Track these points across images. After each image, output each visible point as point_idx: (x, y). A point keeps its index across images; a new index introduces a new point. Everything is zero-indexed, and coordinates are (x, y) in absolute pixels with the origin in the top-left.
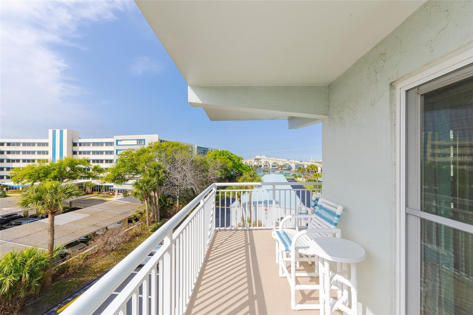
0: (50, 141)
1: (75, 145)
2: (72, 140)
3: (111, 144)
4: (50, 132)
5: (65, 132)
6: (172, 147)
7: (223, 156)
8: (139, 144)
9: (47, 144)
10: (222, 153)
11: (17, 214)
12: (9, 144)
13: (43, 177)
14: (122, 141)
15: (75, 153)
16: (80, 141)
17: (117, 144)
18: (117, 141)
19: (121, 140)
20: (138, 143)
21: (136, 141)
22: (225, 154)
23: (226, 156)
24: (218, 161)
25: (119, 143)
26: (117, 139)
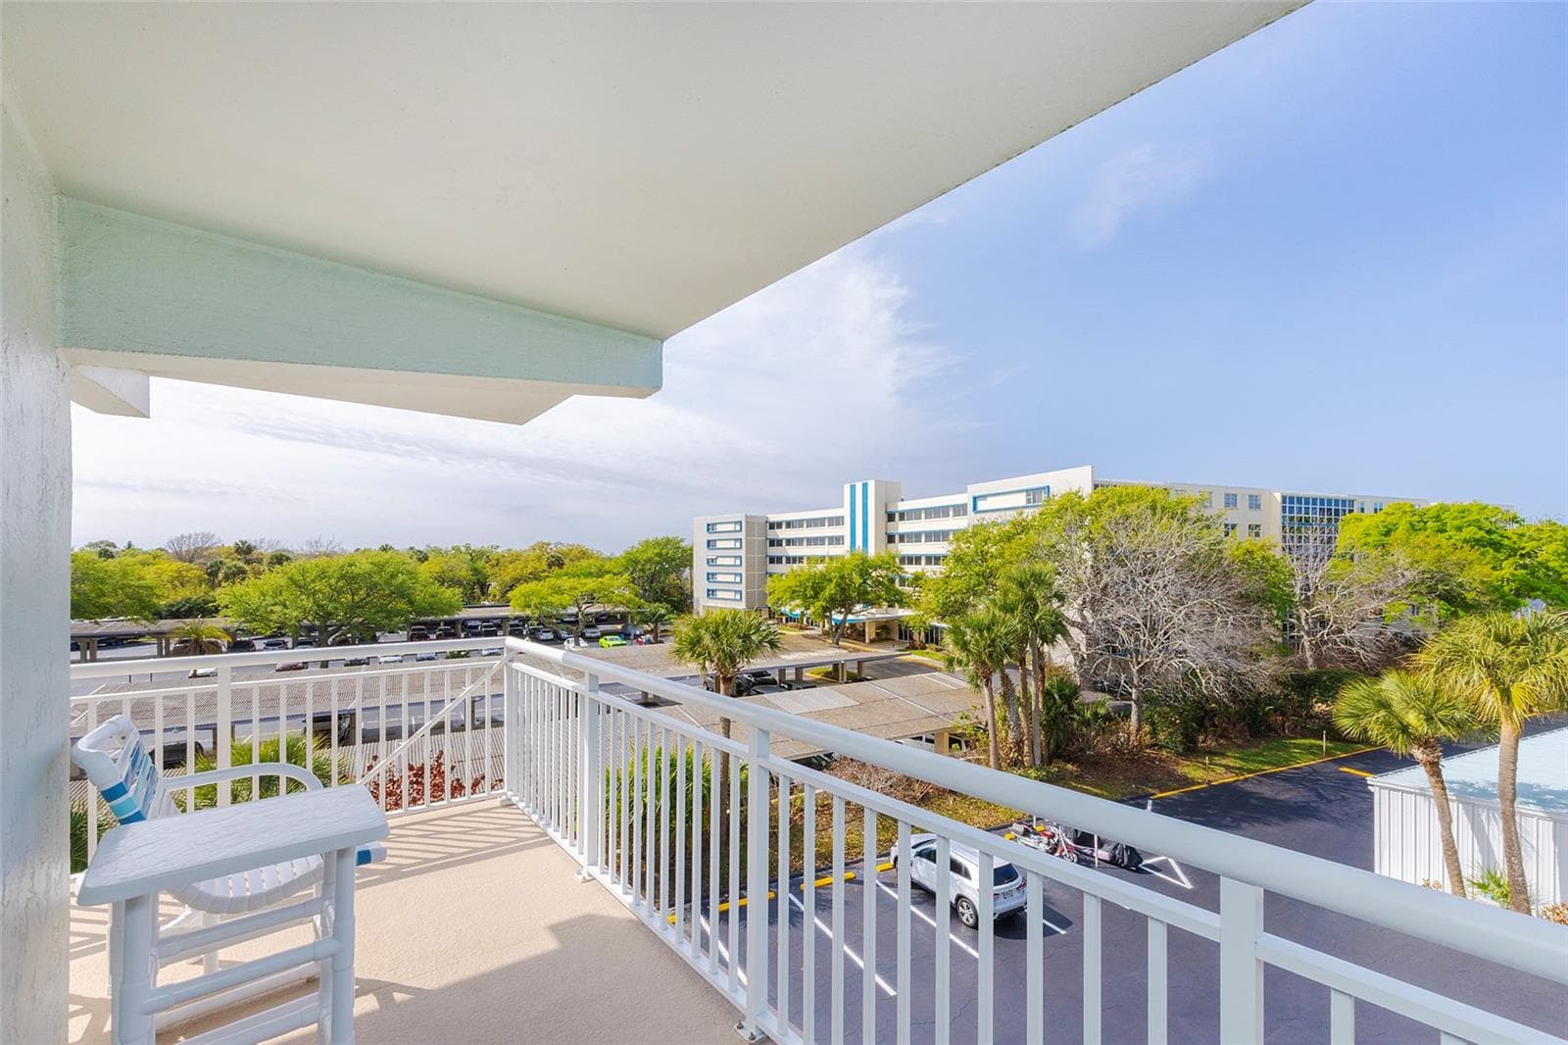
0: (845, 512)
1: (891, 517)
2: (886, 505)
3: (960, 510)
4: (847, 489)
5: (871, 485)
6: (1112, 507)
7: (1442, 531)
8: (1031, 504)
9: (837, 521)
10: (1437, 518)
11: (769, 675)
12: (789, 525)
13: (811, 597)
14: (989, 499)
15: (891, 539)
16: (902, 506)
17: (975, 508)
18: (975, 499)
19: (984, 497)
20: (1029, 501)
21: (1024, 494)
22: (1457, 523)
23: (1459, 529)
24: (1400, 556)
25: (981, 505)
26: (976, 494)
